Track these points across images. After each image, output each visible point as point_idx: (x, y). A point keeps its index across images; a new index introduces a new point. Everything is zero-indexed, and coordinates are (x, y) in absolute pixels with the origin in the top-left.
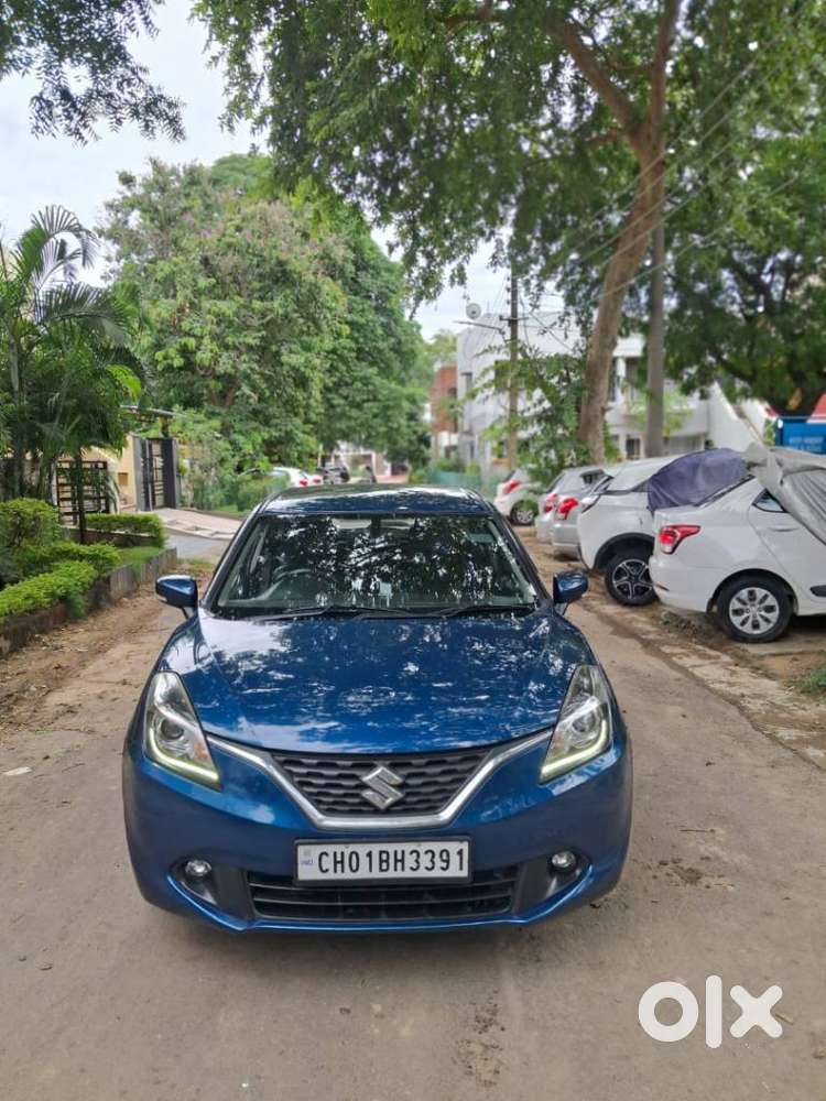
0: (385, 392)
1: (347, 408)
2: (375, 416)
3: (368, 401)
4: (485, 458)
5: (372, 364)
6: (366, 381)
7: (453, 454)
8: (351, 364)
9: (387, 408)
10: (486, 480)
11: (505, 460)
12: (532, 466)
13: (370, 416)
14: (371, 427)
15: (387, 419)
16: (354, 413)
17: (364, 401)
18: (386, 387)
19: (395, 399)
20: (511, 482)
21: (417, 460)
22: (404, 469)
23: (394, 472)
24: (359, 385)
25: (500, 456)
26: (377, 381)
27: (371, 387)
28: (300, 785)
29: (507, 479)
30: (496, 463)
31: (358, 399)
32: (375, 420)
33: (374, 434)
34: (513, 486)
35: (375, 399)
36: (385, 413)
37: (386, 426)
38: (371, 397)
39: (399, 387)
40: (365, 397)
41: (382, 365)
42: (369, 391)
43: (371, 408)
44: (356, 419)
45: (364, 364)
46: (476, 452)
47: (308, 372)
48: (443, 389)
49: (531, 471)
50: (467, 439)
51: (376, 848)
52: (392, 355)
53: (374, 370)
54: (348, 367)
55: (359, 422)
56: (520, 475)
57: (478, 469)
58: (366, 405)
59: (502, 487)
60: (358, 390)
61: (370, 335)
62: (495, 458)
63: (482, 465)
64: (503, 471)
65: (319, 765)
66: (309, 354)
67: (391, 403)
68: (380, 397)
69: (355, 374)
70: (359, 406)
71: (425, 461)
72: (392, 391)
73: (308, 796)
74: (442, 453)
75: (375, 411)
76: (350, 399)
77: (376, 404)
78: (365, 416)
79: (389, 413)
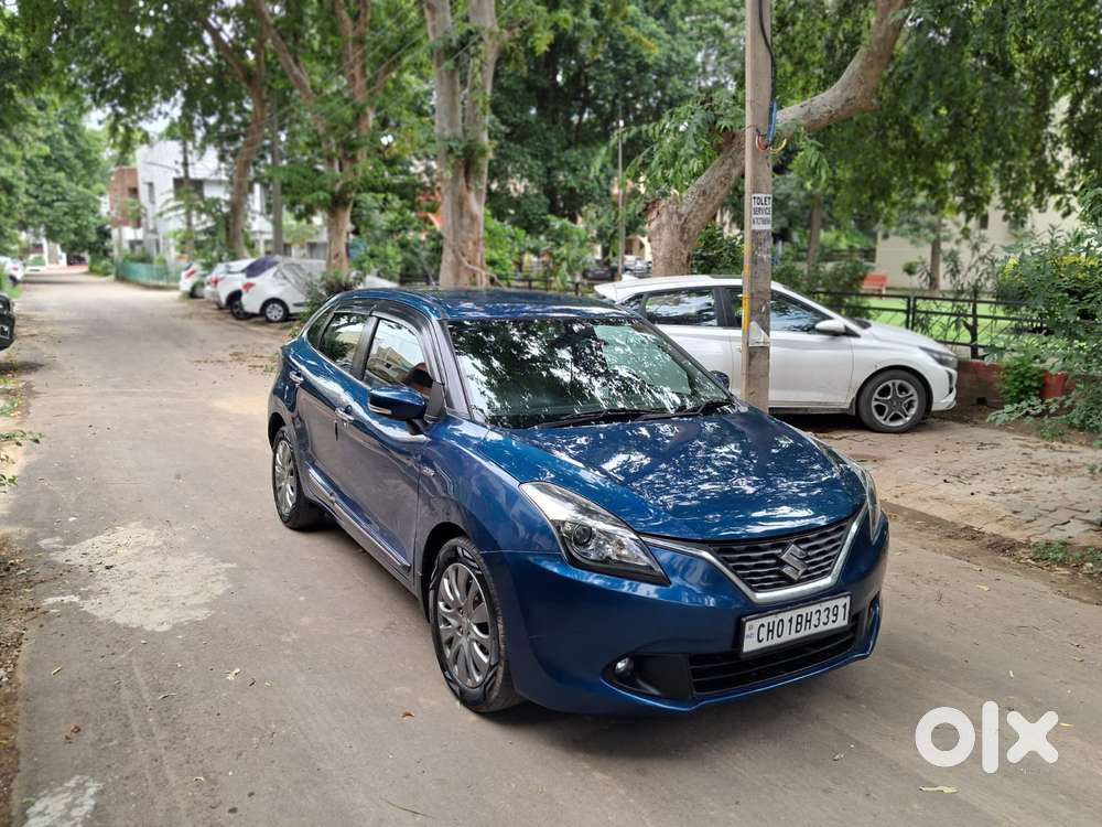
0: (74, 194)
1: (38, 207)
2: (66, 214)
3: (58, 200)
4: (170, 254)
5: (60, 169)
6: (55, 184)
7: (138, 248)
8: (39, 168)
9: (76, 208)
10: (172, 270)
11: (186, 256)
12: (204, 261)
13: (61, 214)
14: (62, 223)
15: (77, 217)
16: (46, 211)
17: (53, 201)
18: (75, 189)
19: (82, 200)
20: (191, 270)
21: (97, 251)
22: (81, 260)
23: (70, 263)
24: (49, 187)
25: (183, 252)
26: (66, 184)
27: (60, 189)
28: (734, 569)
29: (188, 268)
30: (180, 258)
31: (48, 199)
32: (67, 217)
33: (65, 229)
34: (192, 273)
35: (64, 200)
36: (74, 212)
37: (76, 222)
38: (60, 197)
39: (86, 191)
40: (55, 198)
41: (68, 170)
42: (58, 193)
43: (61, 207)
44: (48, 216)
45: (52, 169)
46: (162, 247)
47: (15, 181)
48: (123, 189)
49: (202, 264)
50: (151, 237)
51: (794, 614)
52: (75, 161)
53: (61, 175)
54: (37, 172)
55: (50, 218)
56: (196, 266)
57: (164, 262)
58: (56, 204)
59: (184, 274)
60: (47, 191)
61: (56, 146)
62: (178, 254)
63: (167, 259)
64: (184, 263)
65: (747, 550)
66: (14, 167)
67: (81, 204)
68: (68, 198)
69: (45, 178)
70: (49, 205)
71: (106, 253)
72: (79, 193)
73: (741, 577)
74: (126, 246)
75: (66, 209)
76: (40, 199)
77: (65, 204)
78: (56, 214)
79: (79, 212)
